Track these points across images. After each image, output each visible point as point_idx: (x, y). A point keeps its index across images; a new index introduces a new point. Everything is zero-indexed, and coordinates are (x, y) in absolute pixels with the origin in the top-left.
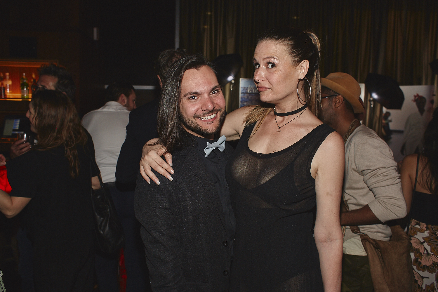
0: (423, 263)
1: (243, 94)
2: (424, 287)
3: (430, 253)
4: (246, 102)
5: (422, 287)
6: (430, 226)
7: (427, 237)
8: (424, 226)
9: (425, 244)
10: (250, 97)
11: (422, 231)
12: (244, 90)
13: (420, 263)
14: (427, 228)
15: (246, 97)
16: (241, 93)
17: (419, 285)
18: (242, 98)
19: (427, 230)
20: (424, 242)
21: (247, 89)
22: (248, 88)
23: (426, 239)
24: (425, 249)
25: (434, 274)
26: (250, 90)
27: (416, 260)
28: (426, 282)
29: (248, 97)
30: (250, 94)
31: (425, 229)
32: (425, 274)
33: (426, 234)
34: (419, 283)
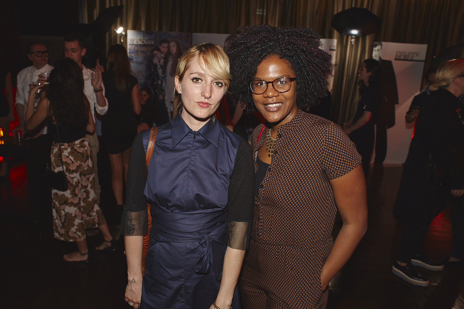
0: (72, 169)
1: (130, 46)
2: (74, 184)
3: (73, 161)
4: (133, 53)
5: (73, 184)
6: (70, 144)
7: (70, 152)
8: (66, 145)
9: (70, 157)
10: (136, 48)
11: (66, 149)
12: (131, 42)
13: (70, 169)
14: (69, 146)
15: (133, 49)
16: (129, 45)
17: (71, 184)
18: (130, 49)
19: (69, 147)
20: (69, 156)
21: (133, 41)
22: (134, 39)
23: (70, 153)
24: (71, 160)
25: (78, 173)
26: (136, 42)
27: (67, 169)
28: (75, 180)
29: (134, 49)
30: (136, 45)
31: (68, 147)
32: (74, 175)
33: (69, 150)
34: (71, 182)
